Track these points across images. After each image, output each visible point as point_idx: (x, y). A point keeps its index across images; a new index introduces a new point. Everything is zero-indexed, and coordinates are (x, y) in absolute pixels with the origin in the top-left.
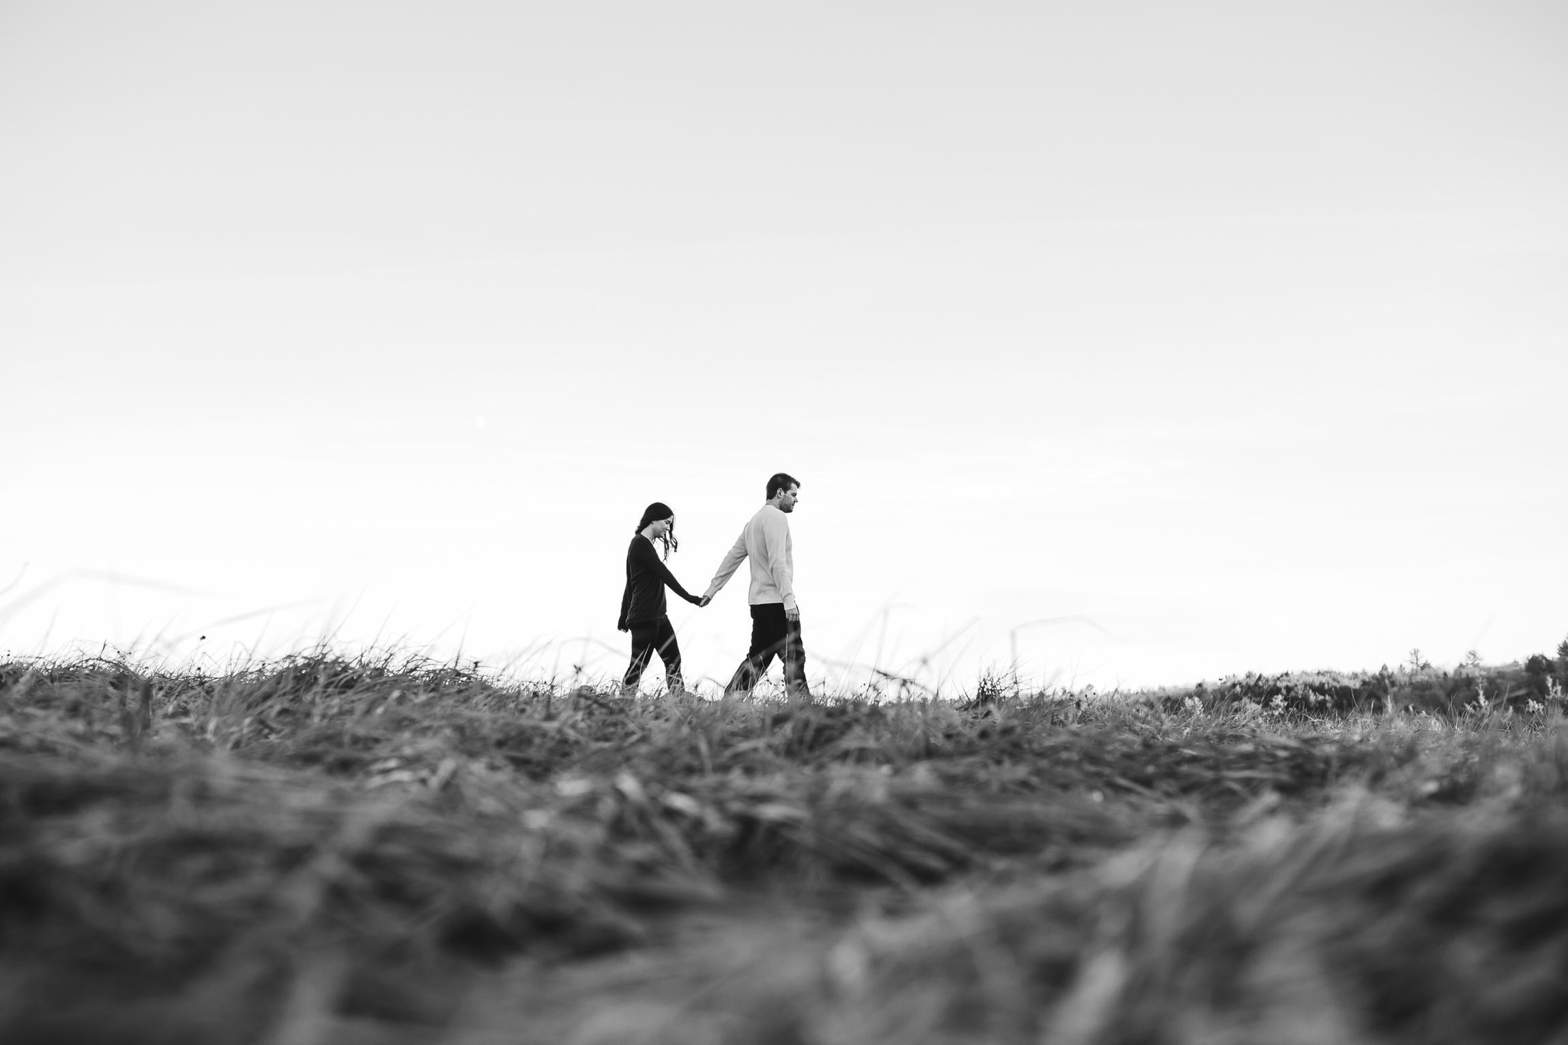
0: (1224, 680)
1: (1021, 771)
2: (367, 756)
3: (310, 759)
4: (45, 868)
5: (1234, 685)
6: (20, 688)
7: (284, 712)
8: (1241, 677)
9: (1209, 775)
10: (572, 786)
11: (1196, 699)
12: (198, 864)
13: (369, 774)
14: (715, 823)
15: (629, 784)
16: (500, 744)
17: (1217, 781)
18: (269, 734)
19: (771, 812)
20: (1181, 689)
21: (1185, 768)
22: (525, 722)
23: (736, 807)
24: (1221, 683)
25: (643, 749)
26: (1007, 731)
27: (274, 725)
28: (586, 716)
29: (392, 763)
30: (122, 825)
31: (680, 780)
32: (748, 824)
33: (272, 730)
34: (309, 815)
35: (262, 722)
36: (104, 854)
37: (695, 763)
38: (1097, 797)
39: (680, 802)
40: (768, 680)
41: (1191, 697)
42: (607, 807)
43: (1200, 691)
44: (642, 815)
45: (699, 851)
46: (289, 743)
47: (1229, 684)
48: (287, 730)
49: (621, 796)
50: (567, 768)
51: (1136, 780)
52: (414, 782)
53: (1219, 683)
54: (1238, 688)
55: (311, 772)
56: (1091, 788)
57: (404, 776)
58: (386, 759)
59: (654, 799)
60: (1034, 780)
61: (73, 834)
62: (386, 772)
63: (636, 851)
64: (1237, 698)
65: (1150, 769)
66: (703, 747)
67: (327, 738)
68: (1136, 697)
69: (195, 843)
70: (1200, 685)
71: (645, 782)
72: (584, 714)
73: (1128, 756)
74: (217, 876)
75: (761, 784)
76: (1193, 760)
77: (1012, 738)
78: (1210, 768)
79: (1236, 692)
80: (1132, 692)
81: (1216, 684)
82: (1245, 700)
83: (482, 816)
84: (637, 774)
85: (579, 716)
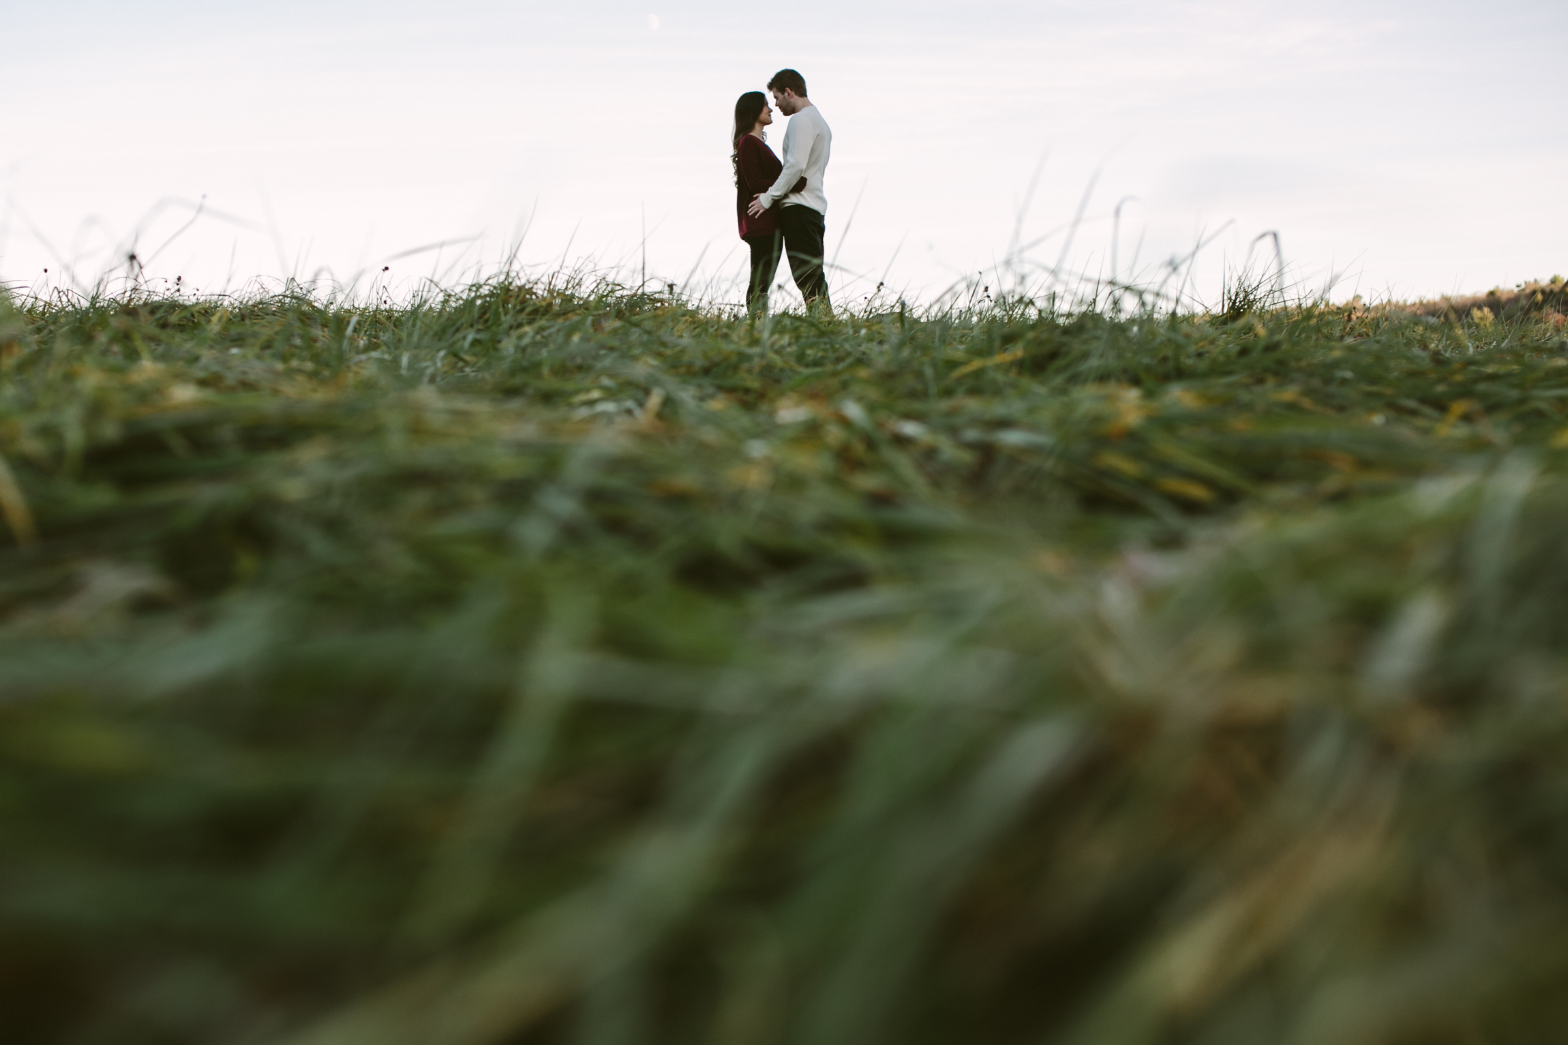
0: (1523, 286)
1: (1289, 393)
2: (569, 386)
3: (511, 392)
4: (269, 503)
5: (1534, 293)
6: (215, 326)
7: (476, 342)
8: (1545, 281)
9: (1514, 394)
10: (791, 412)
11: (1486, 310)
12: (419, 499)
13: (571, 406)
14: (949, 451)
15: (853, 410)
16: (706, 371)
17: (1522, 401)
18: (464, 367)
19: (1012, 438)
20: (1468, 299)
21: (1482, 387)
22: (727, 347)
23: (972, 434)
24: (1519, 291)
25: (863, 373)
26: (1271, 348)
27: (467, 358)
28: (793, 340)
29: (595, 394)
30: (336, 460)
31: (904, 405)
32: (987, 453)
33: (466, 363)
34: (522, 448)
35: (456, 355)
36: (327, 491)
37: (919, 387)
38: (1378, 419)
39: (910, 429)
40: (988, 297)
41: (1480, 308)
42: (834, 434)
43: (1493, 301)
44: (871, 444)
45: (936, 482)
46: (487, 376)
47: (1528, 291)
48: (482, 362)
49: (845, 422)
50: (782, 394)
51: (1424, 401)
52: (619, 413)
53: (1516, 290)
54: (1539, 297)
55: (515, 404)
56: (1372, 410)
57: (609, 407)
58: (588, 390)
59: (880, 425)
60: (1306, 403)
61: (292, 471)
62: (591, 403)
63: (868, 482)
64: (1539, 307)
65: (1441, 388)
66: (929, 372)
67: (525, 370)
68: (1414, 309)
69: (413, 477)
70: (1492, 293)
71: (871, 408)
72: (791, 338)
73: (1414, 374)
74: (438, 511)
75: (998, 409)
76: (1493, 378)
77: (1276, 355)
78: (1514, 386)
79: (1536, 300)
80: (1409, 303)
81: (1512, 291)
82: (1547, 309)
83: (702, 446)
84: (860, 399)
85: (786, 339)
